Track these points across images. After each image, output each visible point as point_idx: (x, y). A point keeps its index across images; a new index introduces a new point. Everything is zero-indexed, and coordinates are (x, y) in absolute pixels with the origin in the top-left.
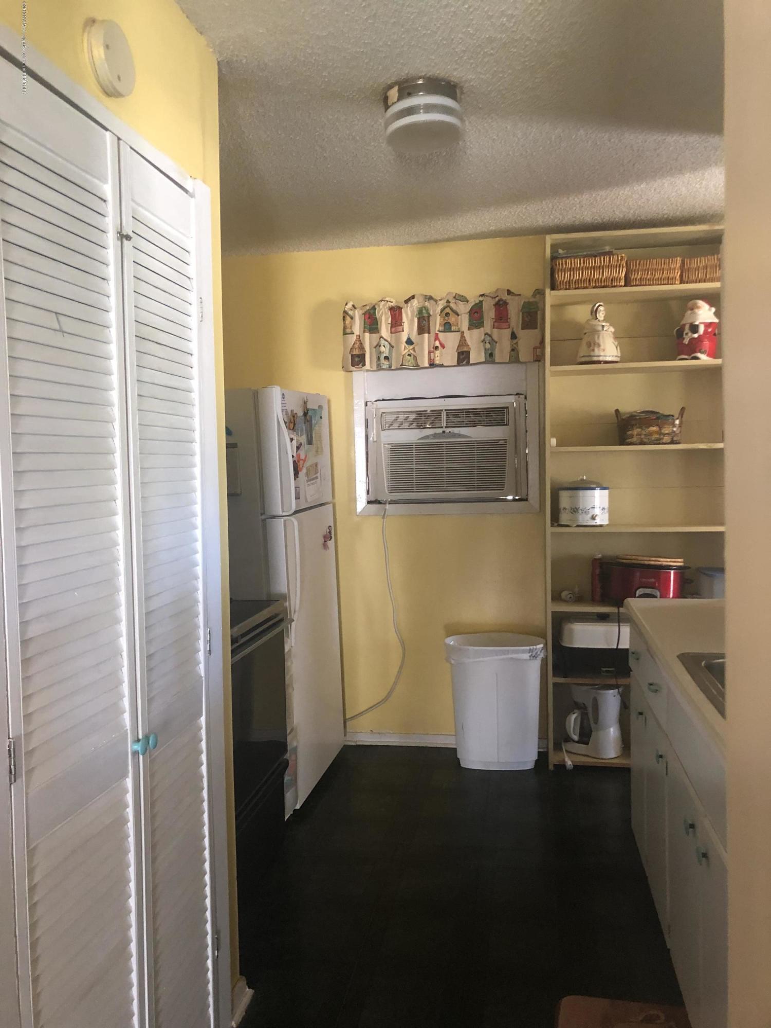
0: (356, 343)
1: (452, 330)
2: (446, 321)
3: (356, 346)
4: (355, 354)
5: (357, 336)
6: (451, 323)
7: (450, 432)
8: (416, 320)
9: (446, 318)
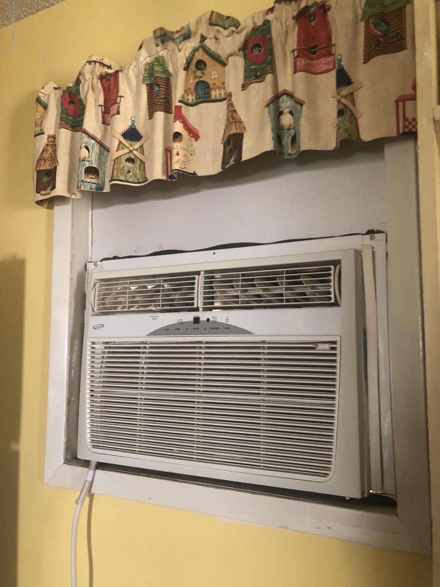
0: (47, 150)
1: (213, 97)
2: (197, 80)
3: (47, 155)
4: (43, 171)
5: (49, 137)
6: (211, 83)
7: (208, 320)
8: (144, 90)
9: (199, 73)
